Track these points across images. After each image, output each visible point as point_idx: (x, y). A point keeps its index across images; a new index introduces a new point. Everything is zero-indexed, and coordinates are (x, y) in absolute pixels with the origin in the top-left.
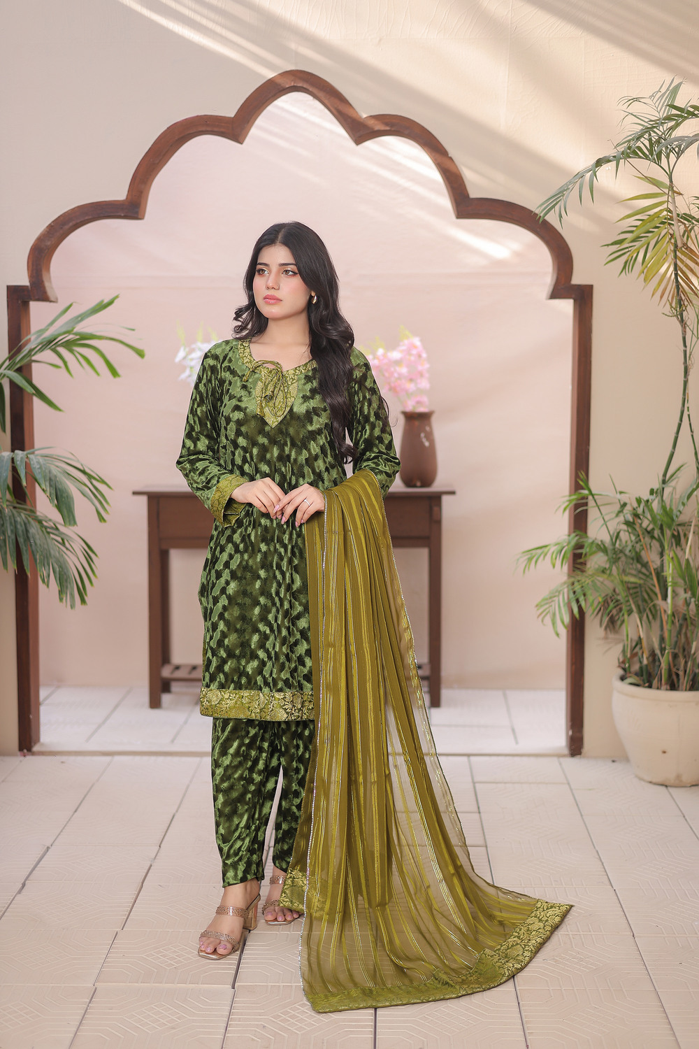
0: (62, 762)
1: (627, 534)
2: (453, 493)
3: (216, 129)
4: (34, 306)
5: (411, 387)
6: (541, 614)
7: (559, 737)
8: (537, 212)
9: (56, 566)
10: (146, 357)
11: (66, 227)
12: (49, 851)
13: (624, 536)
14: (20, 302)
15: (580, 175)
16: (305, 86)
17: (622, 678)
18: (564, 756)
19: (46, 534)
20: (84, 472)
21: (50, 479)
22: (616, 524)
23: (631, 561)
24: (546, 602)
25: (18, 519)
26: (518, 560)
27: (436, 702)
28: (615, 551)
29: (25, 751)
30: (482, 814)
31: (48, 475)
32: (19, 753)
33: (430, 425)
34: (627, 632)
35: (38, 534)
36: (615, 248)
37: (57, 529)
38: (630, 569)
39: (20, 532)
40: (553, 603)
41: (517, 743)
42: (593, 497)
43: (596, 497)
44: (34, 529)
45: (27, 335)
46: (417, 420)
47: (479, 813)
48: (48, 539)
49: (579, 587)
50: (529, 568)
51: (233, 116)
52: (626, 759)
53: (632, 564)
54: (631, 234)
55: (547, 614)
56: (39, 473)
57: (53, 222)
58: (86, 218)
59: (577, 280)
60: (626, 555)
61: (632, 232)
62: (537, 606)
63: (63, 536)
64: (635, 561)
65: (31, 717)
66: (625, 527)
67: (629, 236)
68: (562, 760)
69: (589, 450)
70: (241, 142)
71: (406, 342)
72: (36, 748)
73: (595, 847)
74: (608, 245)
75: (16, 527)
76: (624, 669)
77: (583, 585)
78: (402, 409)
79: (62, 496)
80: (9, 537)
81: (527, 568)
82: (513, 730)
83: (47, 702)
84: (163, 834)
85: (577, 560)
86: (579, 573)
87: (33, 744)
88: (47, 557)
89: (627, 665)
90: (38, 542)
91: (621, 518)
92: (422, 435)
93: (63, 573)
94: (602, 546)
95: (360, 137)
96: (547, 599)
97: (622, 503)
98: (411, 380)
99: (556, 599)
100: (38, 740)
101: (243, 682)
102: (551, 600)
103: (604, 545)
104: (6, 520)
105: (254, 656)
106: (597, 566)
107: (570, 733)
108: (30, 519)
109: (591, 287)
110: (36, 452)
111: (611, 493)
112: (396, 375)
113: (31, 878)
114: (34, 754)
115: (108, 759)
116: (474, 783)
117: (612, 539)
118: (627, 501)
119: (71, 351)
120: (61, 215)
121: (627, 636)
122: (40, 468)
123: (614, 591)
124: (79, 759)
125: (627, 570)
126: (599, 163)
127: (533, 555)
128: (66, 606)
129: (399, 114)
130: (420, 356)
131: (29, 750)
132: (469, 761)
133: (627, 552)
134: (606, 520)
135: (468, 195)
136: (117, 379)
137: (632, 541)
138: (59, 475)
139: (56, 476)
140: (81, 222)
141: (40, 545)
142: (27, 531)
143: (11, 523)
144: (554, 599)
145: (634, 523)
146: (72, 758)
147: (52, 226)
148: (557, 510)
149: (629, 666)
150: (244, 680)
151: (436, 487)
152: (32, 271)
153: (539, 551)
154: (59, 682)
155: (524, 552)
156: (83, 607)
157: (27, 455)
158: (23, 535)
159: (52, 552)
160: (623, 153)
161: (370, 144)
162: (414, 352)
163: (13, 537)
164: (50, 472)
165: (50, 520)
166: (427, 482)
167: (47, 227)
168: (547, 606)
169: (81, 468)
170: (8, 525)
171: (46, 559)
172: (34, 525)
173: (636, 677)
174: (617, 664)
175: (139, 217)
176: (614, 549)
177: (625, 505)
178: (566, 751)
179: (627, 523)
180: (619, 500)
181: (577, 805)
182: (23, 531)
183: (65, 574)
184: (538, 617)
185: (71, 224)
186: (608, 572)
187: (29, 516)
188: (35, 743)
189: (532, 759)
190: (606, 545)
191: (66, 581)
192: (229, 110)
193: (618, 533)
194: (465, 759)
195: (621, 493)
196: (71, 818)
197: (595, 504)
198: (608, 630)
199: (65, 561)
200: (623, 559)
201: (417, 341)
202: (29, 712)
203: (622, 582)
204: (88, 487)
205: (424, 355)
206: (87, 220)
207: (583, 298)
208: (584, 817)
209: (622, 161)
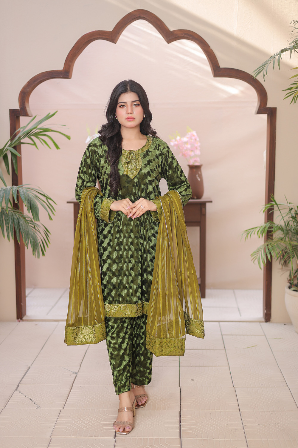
0: (36, 325)
1: (293, 222)
2: (211, 202)
3: (104, 37)
4: (22, 118)
5: (192, 154)
6: (253, 259)
7: (260, 313)
8: (252, 75)
9: (31, 239)
10: (71, 139)
11: (36, 82)
12: (30, 369)
13: (291, 223)
14: (15, 117)
15: (273, 57)
16: (144, 17)
17: (290, 288)
18: (262, 322)
19: (27, 223)
20: (44, 195)
21: (28, 200)
22: (288, 218)
23: (294, 235)
24: (255, 253)
25: (15, 217)
26: (242, 234)
27: (203, 296)
28: (287, 230)
29: (20, 319)
30: (226, 351)
31: (27, 197)
32: (17, 320)
33: (200, 171)
34: (292, 266)
35: (24, 224)
36: (289, 91)
37: (32, 221)
38: (294, 238)
39: (16, 223)
40: (259, 254)
41: (241, 315)
42: (277, 206)
43: (278, 205)
44: (22, 222)
45: (18, 128)
46: (195, 169)
47: (225, 350)
48: (28, 226)
49: (271, 247)
50: (247, 238)
51: (111, 31)
52: (291, 323)
53: (294, 236)
54: (296, 85)
55: (256, 259)
56: (23, 197)
57: (30, 80)
58: (45, 78)
59: (270, 105)
60: (292, 232)
61: (296, 84)
62: (251, 255)
63: (35, 225)
64: (296, 234)
65: (22, 304)
66: (291, 219)
67: (295, 86)
68: (261, 324)
69: (274, 183)
70: (115, 43)
71: (190, 133)
72: (24, 318)
73: (279, 367)
74: (285, 90)
75: (14, 221)
76: (291, 283)
77: (273, 246)
78: (188, 164)
79: (33, 207)
80: (10, 225)
81: (246, 238)
82: (239, 309)
83: (29, 295)
84: (82, 360)
85: (269, 235)
86: (271, 240)
87: (23, 316)
88: (28, 235)
89: (292, 282)
90: (24, 228)
91: (290, 216)
92: (197, 176)
93: (35, 242)
94: (281, 227)
95: (169, 40)
96: (256, 252)
97: (290, 208)
98: (192, 151)
99: (260, 252)
100: (25, 314)
101: (120, 300)
102: (257, 253)
103: (282, 227)
104: (9, 217)
105: (125, 287)
106: (279, 237)
107: (265, 311)
108: (20, 217)
109: (276, 108)
110: (24, 186)
111: (286, 204)
112: (185, 148)
113: (22, 382)
114: (23, 321)
115: (56, 323)
116: (222, 335)
117: (285, 224)
118: (293, 207)
119: (38, 138)
120: (34, 77)
121: (292, 268)
122: (24, 194)
123: (286, 247)
124: (44, 323)
125: (292, 239)
126: (283, 51)
127: (248, 232)
128: (36, 257)
129: (188, 29)
130: (196, 140)
131: (21, 319)
132: (219, 325)
133: (292, 230)
134: (283, 216)
135: (219, 66)
136: (59, 150)
137: (294, 225)
138: (32, 197)
139: (31, 198)
140: (42, 80)
141: (25, 229)
142: (19, 222)
143: (11, 219)
144: (259, 252)
145: (295, 217)
146: (40, 323)
147: (30, 82)
148: (260, 211)
149: (293, 282)
150: (121, 299)
151: (203, 199)
152: (21, 102)
153: (252, 230)
154: (35, 286)
155: (245, 231)
156: (44, 257)
157: (18, 187)
158: (17, 224)
159: (30, 232)
160: (294, 46)
161: (175, 43)
162: (193, 138)
163: (12, 225)
164: (28, 196)
165: (29, 217)
166: (199, 197)
167: (27, 82)
168: (256, 255)
169: (43, 194)
170: (10, 220)
171: (27, 236)
172: (22, 220)
173: (296, 287)
174: (287, 281)
175: (69, 77)
176: (287, 229)
177: (292, 209)
178: (263, 320)
179: (293, 217)
180: (289, 207)
181: (270, 346)
182: (17, 223)
183: (36, 242)
184: (252, 260)
185: (38, 81)
186: (284, 240)
187: (20, 215)
188: (24, 316)
189: (248, 323)
190: (283, 227)
191: (36, 245)
192: (110, 28)
193: (288, 222)
194: (217, 323)
195: (290, 203)
196: (40, 352)
197: (278, 209)
198: (283, 265)
199: (36, 236)
200: (290, 233)
201: (194, 133)
202: (21, 302)
203: (290, 244)
204: (46, 203)
205: (198, 139)
206: (46, 79)
207: (272, 113)
208: (273, 352)
209: (293, 50)
